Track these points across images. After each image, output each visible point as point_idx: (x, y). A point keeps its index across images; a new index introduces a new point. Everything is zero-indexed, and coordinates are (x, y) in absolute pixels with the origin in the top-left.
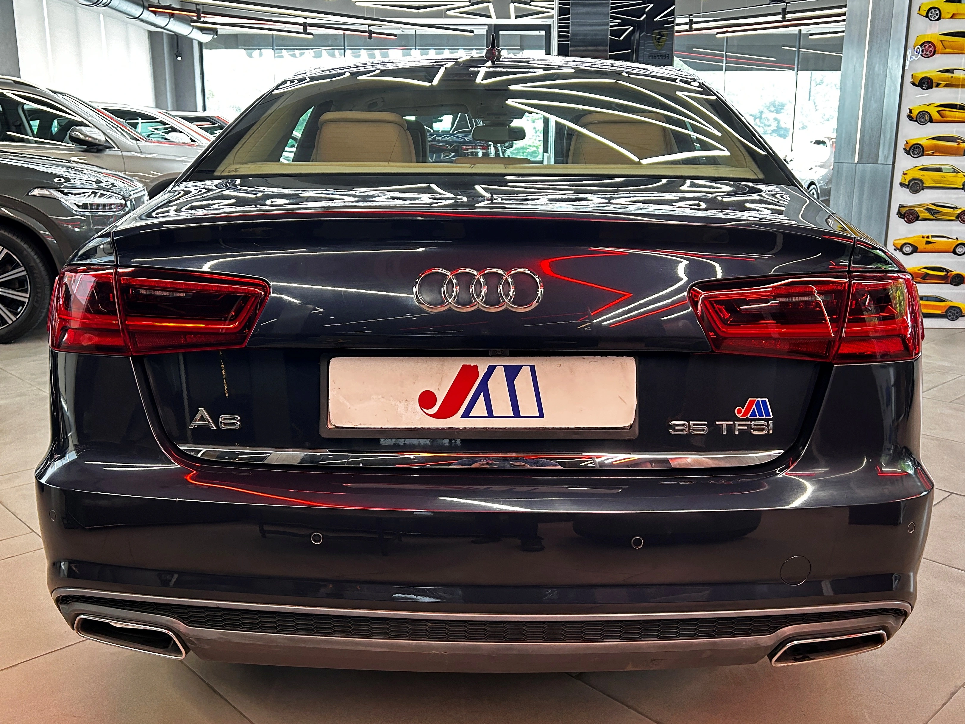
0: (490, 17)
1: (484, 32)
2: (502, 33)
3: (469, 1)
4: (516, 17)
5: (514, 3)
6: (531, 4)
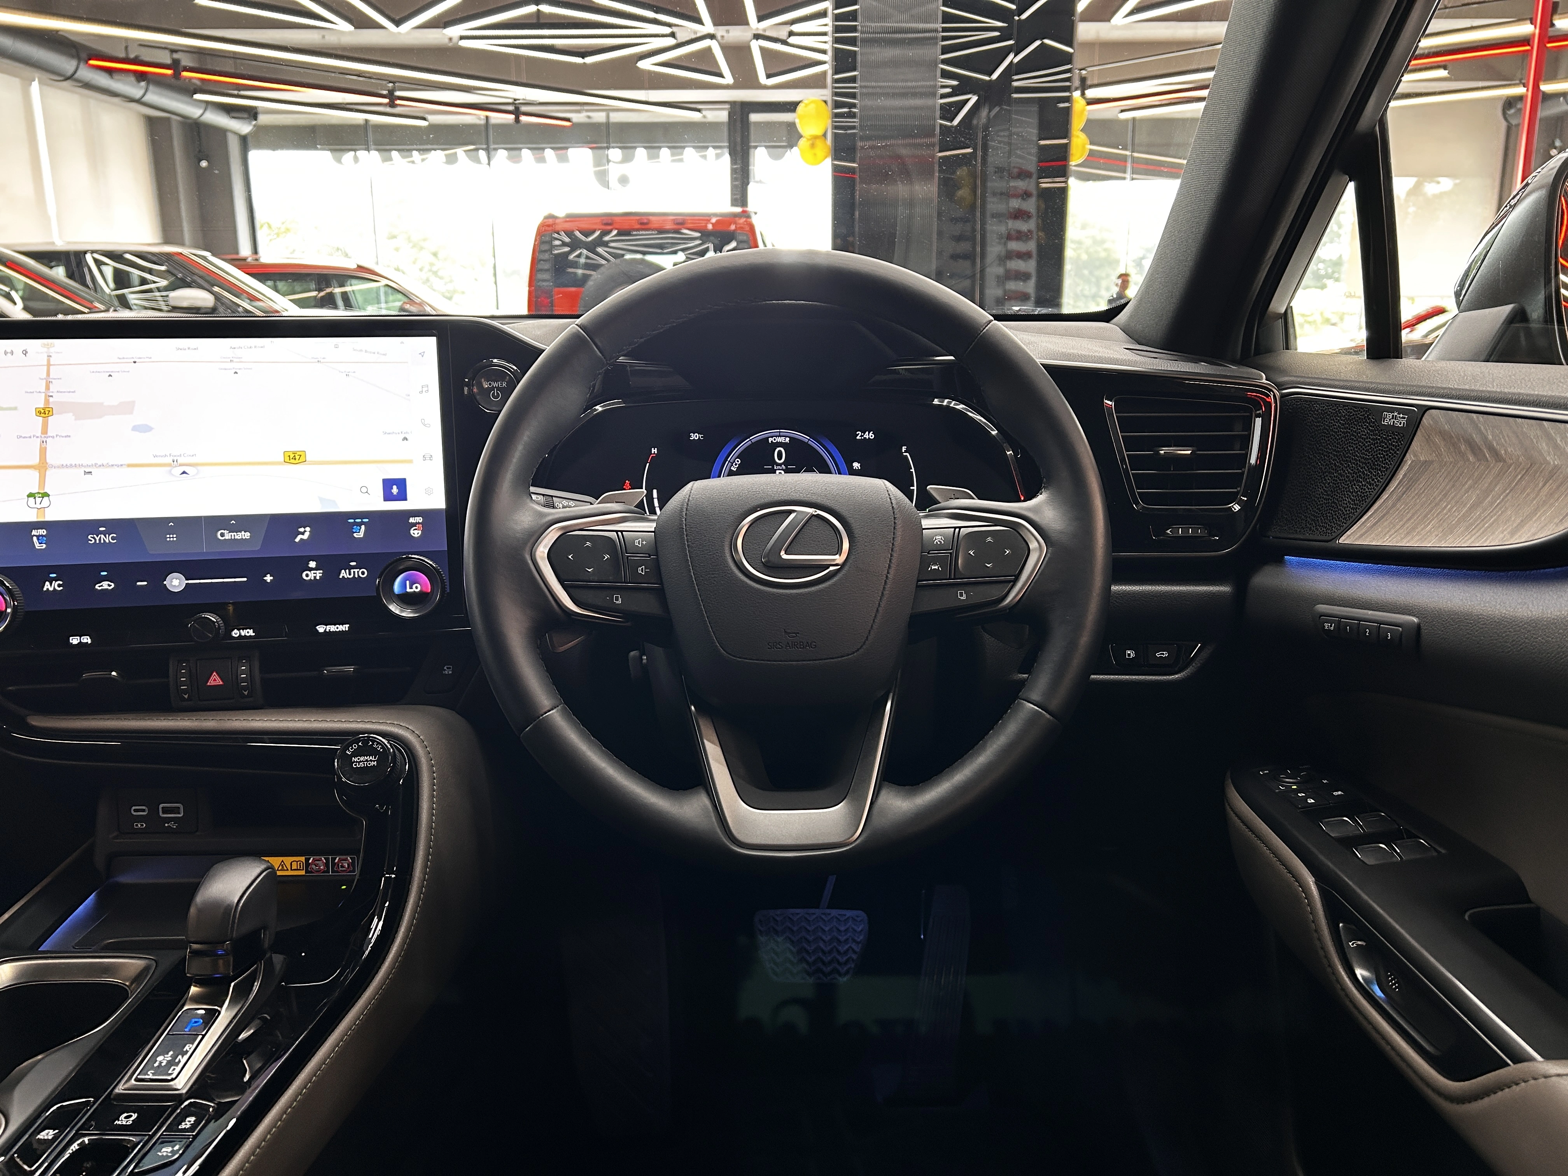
0: (721, 75)
2: (754, 117)
3: (673, 35)
4: (769, 76)
5: (757, 37)
6: (792, 40)
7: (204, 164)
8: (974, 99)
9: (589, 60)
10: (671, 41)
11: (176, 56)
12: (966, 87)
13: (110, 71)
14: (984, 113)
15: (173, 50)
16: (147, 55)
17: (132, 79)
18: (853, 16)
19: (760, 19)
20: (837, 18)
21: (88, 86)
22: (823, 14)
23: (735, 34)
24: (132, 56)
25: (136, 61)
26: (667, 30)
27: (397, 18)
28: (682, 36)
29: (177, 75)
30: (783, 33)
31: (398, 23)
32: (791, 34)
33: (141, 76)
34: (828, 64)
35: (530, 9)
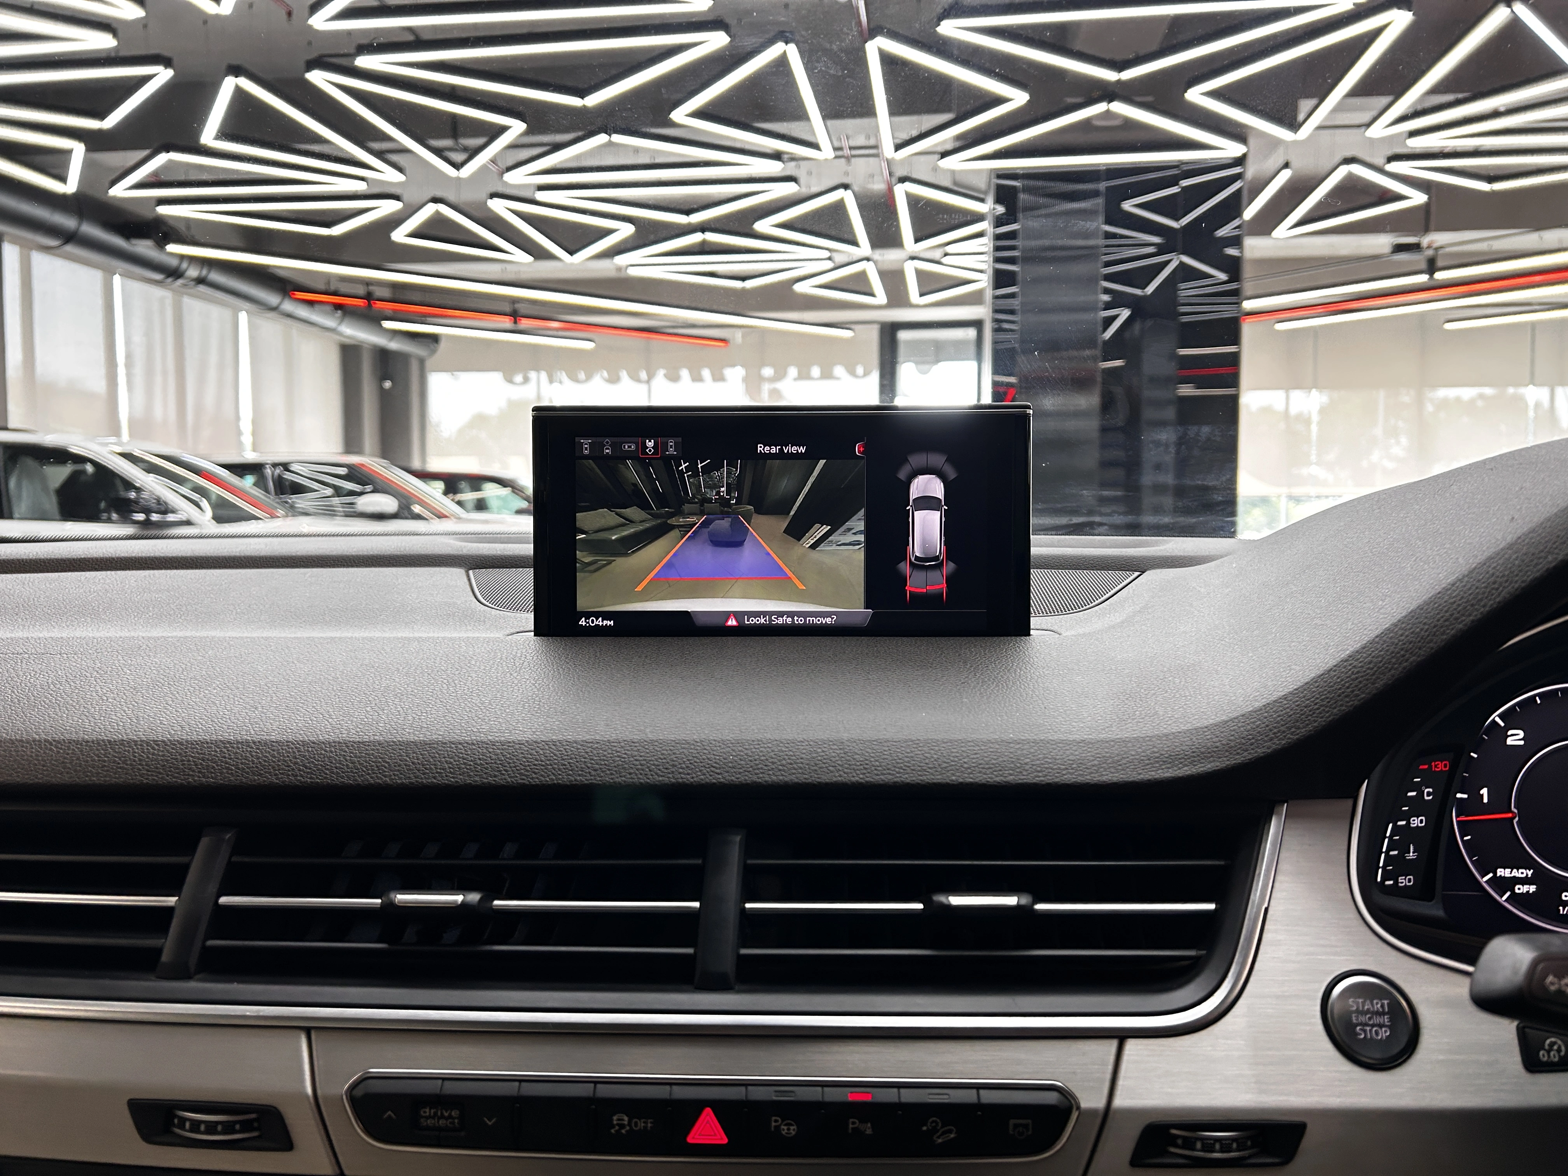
0: (874, 296)
1: (873, 334)
2: (903, 335)
3: (830, 259)
4: (921, 295)
5: (913, 258)
6: (945, 260)
7: (388, 384)
8: (1125, 313)
9: (749, 284)
10: (829, 265)
11: (371, 288)
12: (1118, 301)
13: (310, 303)
14: (1137, 327)
15: (368, 282)
16: (344, 288)
17: (328, 308)
18: (1012, 235)
19: (917, 240)
20: (998, 237)
21: (290, 316)
22: (980, 235)
23: (890, 256)
24: (333, 288)
25: (335, 294)
26: (826, 254)
27: (572, 248)
28: (839, 259)
29: (370, 305)
30: (937, 254)
31: (571, 253)
32: (946, 255)
33: (338, 307)
34: (984, 282)
35: (696, 238)
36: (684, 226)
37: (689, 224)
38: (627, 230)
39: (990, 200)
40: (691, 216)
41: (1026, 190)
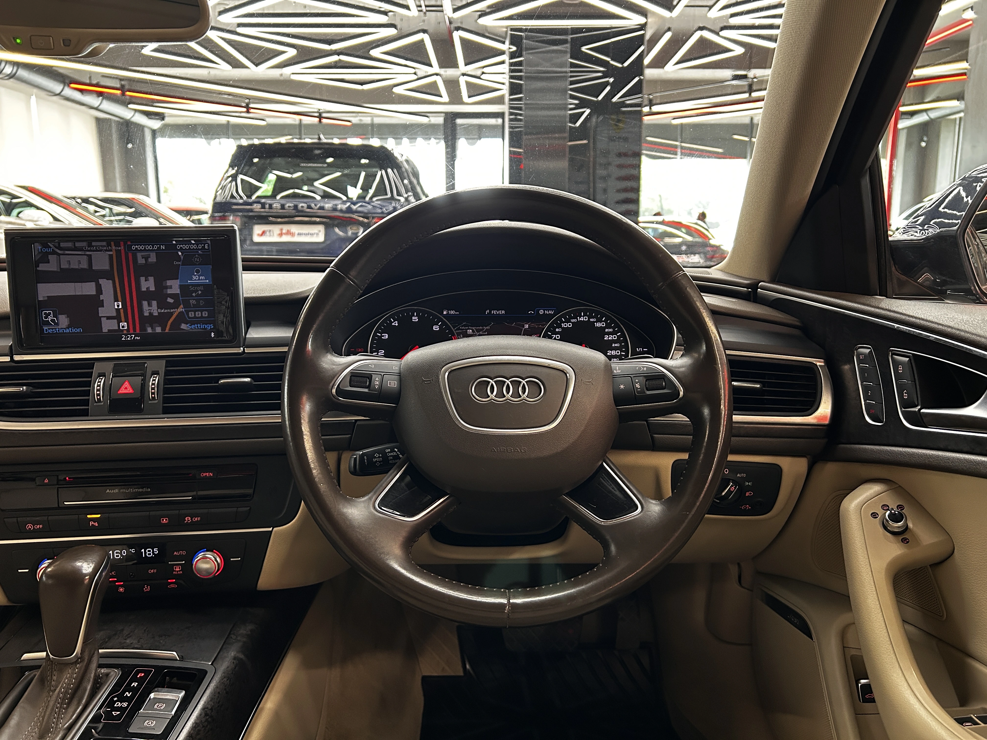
0: (441, 97)
1: (440, 120)
2: (459, 121)
3: (415, 74)
4: (469, 97)
5: (464, 75)
6: (483, 77)
7: (130, 146)
8: (588, 111)
9: (366, 87)
10: (415, 77)
11: (123, 83)
13: (81, 91)
15: (121, 79)
19: (466, 65)
20: (511, 64)
21: (68, 99)
22: (503, 62)
23: (450, 72)
24: (94, 82)
25: (97, 85)
26: (413, 71)
27: (257, 62)
28: (421, 74)
29: (123, 94)
30: (478, 73)
31: (257, 65)
32: (483, 73)
33: (100, 94)
34: (505, 91)
35: (335, 58)
36: (327, 51)
37: (331, 50)
38: (292, 52)
39: (507, 42)
40: (331, 46)
41: (527, 38)
